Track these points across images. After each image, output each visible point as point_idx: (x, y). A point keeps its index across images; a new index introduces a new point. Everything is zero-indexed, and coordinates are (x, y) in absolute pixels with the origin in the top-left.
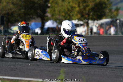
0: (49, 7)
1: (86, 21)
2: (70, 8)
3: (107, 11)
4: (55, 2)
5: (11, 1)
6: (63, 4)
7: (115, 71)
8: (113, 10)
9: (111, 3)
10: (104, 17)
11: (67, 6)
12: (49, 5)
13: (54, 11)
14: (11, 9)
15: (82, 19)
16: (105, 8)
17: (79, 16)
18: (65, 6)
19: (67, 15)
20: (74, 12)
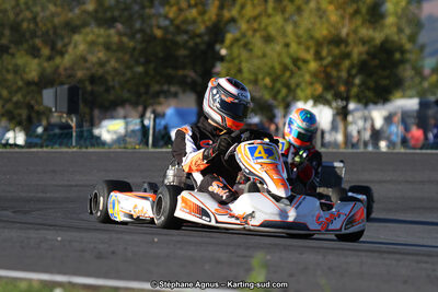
0: (222, 59)
1: (341, 103)
2: (288, 61)
3: (407, 73)
4: (242, 42)
5: (101, 40)
6: (268, 50)
7: (426, 262)
8: (427, 71)
9: (422, 48)
10: (399, 94)
11: (279, 55)
12: (223, 52)
13: (240, 71)
14: (102, 64)
15: (329, 96)
16: (402, 61)
17: (319, 89)
18: (275, 56)
19: (278, 85)
20: (302, 76)
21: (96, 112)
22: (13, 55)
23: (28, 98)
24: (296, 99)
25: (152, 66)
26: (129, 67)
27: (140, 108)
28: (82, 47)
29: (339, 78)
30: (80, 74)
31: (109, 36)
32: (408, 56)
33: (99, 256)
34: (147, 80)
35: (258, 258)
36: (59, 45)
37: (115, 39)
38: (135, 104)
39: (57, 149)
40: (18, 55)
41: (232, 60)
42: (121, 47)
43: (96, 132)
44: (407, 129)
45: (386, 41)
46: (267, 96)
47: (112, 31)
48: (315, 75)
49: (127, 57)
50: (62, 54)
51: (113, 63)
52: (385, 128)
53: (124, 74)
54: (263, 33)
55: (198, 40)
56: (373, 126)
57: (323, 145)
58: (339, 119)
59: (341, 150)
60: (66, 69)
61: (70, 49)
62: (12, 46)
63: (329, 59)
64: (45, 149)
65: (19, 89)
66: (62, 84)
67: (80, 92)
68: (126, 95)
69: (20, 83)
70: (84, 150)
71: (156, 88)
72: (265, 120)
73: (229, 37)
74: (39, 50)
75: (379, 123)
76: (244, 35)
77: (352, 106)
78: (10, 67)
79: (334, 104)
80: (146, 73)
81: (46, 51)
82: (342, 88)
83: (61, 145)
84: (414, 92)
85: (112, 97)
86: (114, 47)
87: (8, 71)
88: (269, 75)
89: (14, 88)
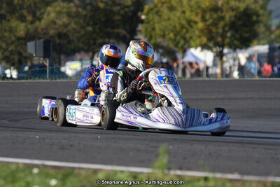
0: (142, 22)
1: (218, 49)
2: (184, 22)
3: (261, 29)
4: (155, 11)
5: (65, 10)
6: (172, 15)
7: (271, 149)
8: (273, 28)
9: (270, 13)
10: (255, 42)
11: (179, 18)
12: (143, 17)
13: (154, 29)
14: (65, 26)
15: (211, 44)
16: (258, 22)
17: (204, 40)
18: (176, 19)
19: (178, 38)
20: (194, 32)
21: (63, 57)
22: (9, 21)
23: (19, 48)
24: (190, 47)
25: (98, 26)
26: (83, 28)
27: (91, 54)
28: (53, 15)
29: (217, 33)
30: (52, 32)
31: (70, 8)
32: (261, 18)
33: (62, 148)
34: (95, 36)
35: (163, 148)
36: (38, 14)
37: (74, 9)
38: (87, 51)
39: (37, 80)
40: (12, 20)
41: (148, 22)
42: (78, 15)
43: (63, 69)
44: (261, 65)
45: (247, 9)
46: (171, 45)
47: (72, 5)
48: (202, 31)
49: (81, 21)
50: (40, 19)
51: (73, 25)
52: (247, 65)
53: (79, 32)
54: (168, 5)
55: (127, 9)
56: (239, 63)
57: (208, 76)
58: (218, 59)
59: (219, 79)
60: (42, 29)
61: (45, 16)
62: (8, 15)
63: (211, 21)
64: (29, 81)
65: (13, 42)
66: (40, 38)
67: (51, 44)
68: (81, 45)
69: (13, 39)
70: (54, 81)
71: (101, 41)
72: (170, 60)
73: (146, 8)
74: (25, 17)
75: (243, 62)
76: (156, 6)
77: (226, 51)
78: (7, 28)
79: (215, 50)
80: (94, 31)
81: (30, 18)
82: (219, 39)
83: (39, 78)
84: (266, 41)
85: (72, 47)
86: (73, 15)
87: (6, 31)
88: (173, 31)
89: (10, 41)
